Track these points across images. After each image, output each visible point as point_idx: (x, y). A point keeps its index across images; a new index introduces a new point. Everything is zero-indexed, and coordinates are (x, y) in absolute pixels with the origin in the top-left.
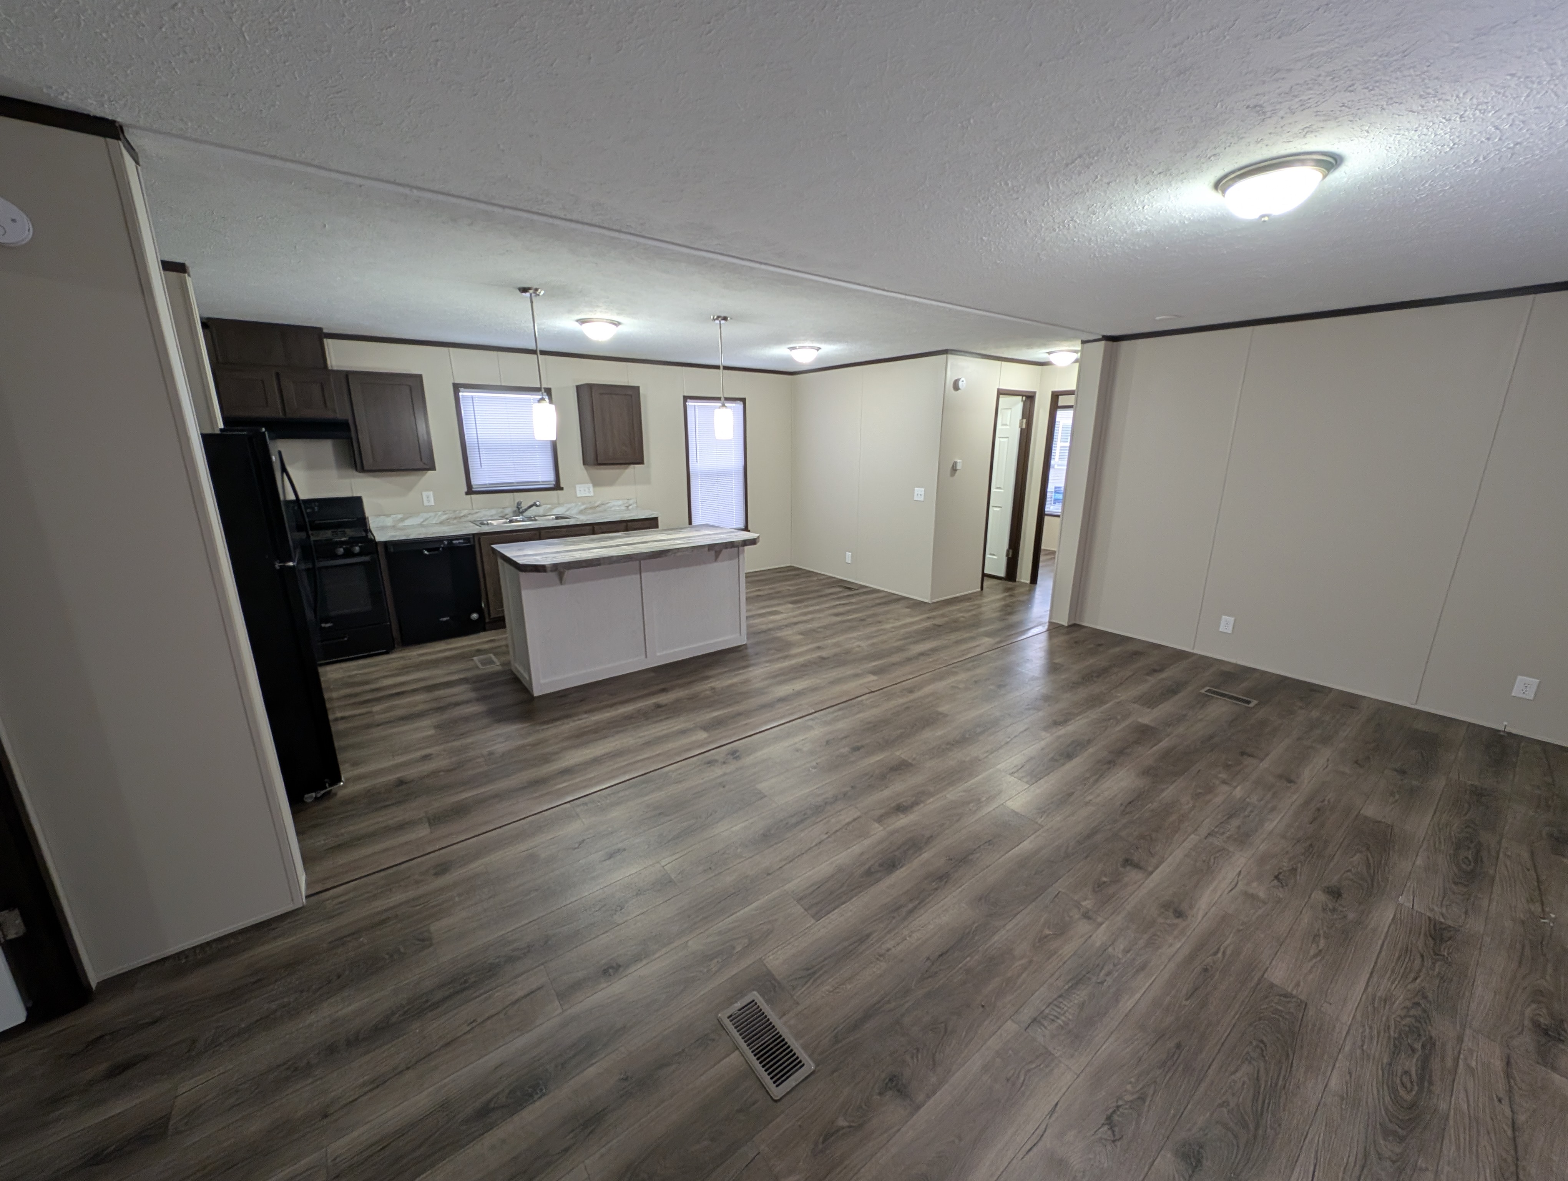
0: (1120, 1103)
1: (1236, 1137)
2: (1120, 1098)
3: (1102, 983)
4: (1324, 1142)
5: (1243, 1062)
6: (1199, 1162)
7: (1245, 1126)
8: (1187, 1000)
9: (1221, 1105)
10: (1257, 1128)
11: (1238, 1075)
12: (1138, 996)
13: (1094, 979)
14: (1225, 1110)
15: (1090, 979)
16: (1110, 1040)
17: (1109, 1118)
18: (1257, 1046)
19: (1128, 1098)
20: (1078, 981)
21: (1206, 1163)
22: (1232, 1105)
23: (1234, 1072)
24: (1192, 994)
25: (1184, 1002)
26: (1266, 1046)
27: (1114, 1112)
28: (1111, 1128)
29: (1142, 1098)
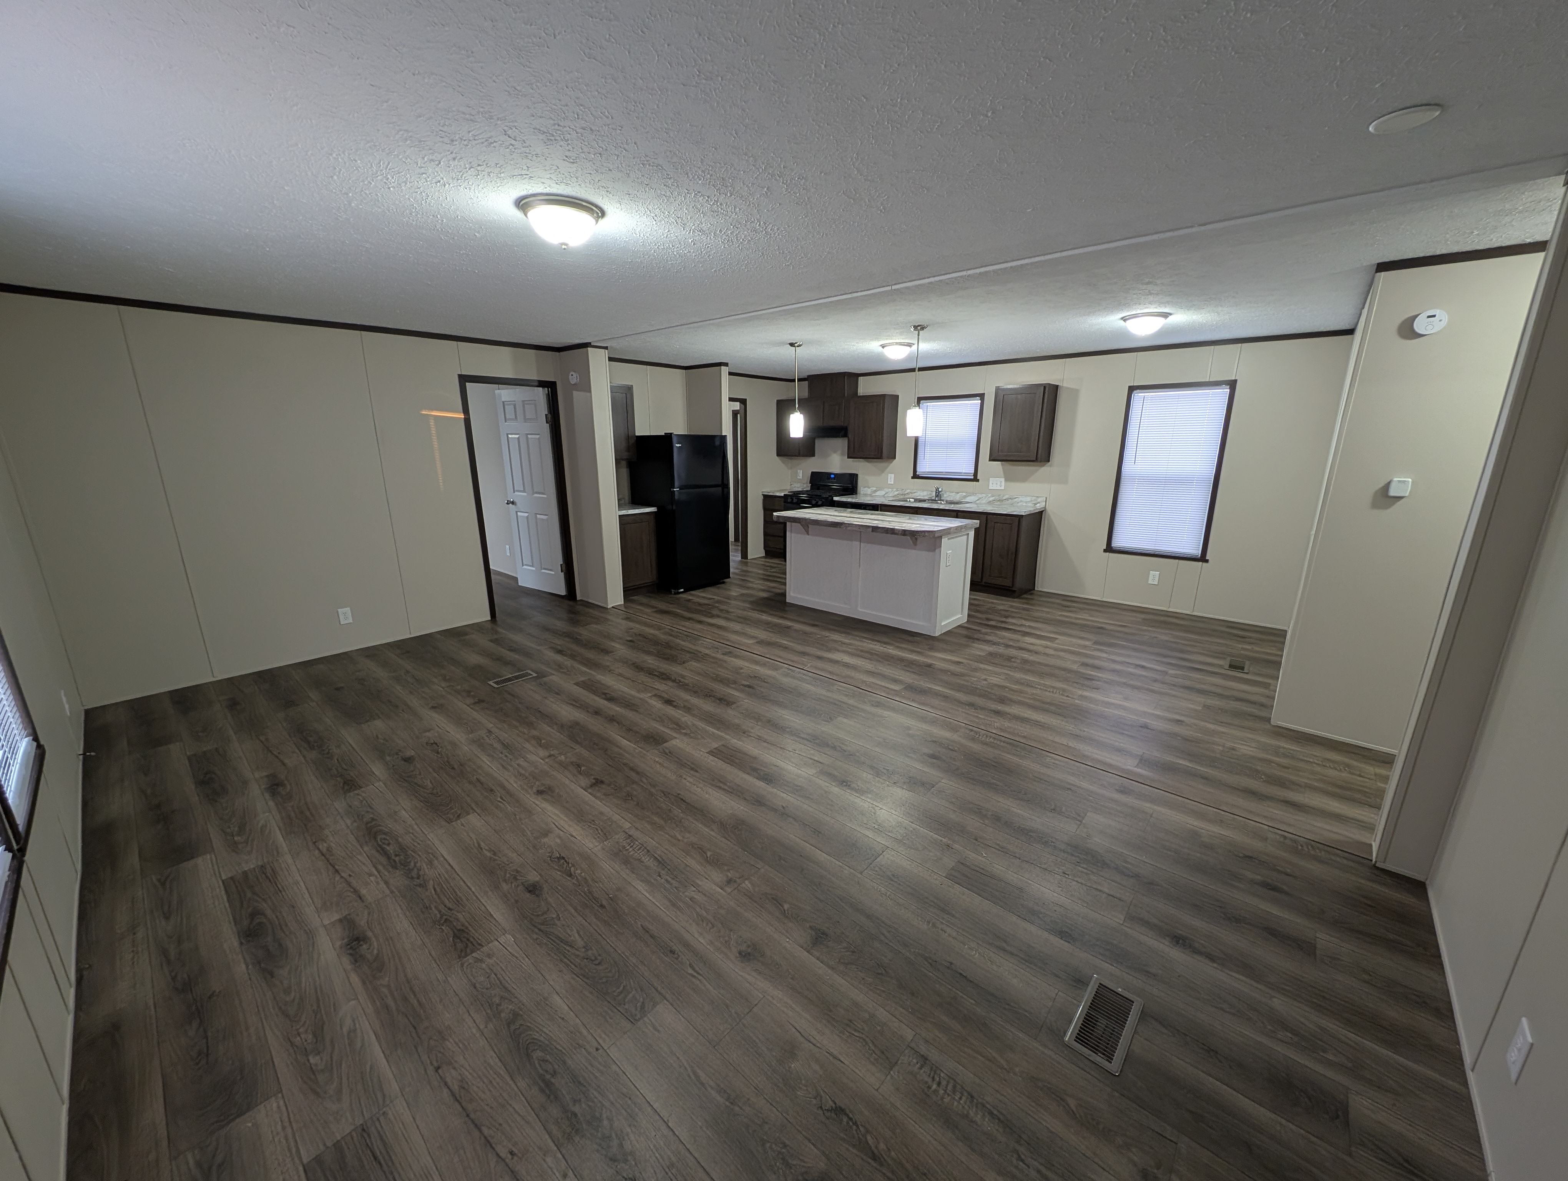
0: (570, 865)
1: (538, 916)
2: (573, 865)
3: (660, 876)
4: (521, 966)
5: (585, 942)
6: (530, 892)
7: (542, 924)
8: (641, 925)
9: (558, 915)
10: (540, 930)
11: (576, 935)
12: (648, 895)
13: (663, 872)
14: (554, 916)
15: (663, 869)
16: (612, 870)
17: (563, 858)
18: (596, 959)
19: (572, 869)
20: (661, 862)
21: (528, 895)
22: (557, 922)
23: (578, 933)
24: (648, 932)
25: (639, 923)
26: (595, 965)
27: (566, 861)
28: (558, 858)
29: (570, 875)
